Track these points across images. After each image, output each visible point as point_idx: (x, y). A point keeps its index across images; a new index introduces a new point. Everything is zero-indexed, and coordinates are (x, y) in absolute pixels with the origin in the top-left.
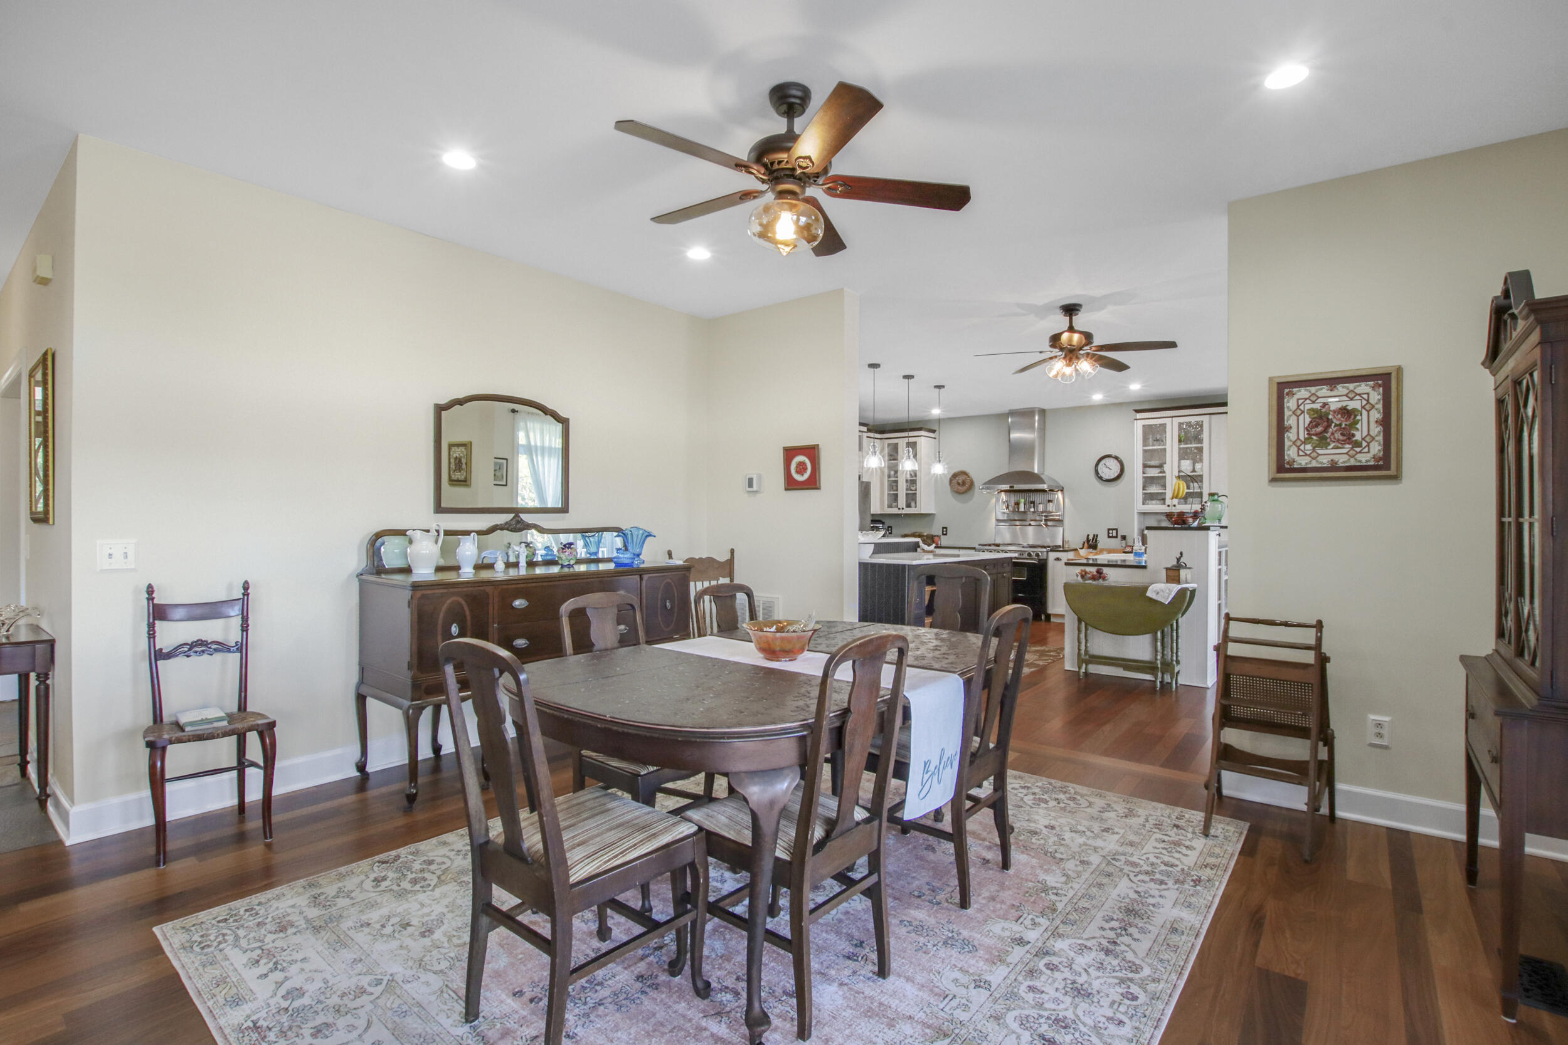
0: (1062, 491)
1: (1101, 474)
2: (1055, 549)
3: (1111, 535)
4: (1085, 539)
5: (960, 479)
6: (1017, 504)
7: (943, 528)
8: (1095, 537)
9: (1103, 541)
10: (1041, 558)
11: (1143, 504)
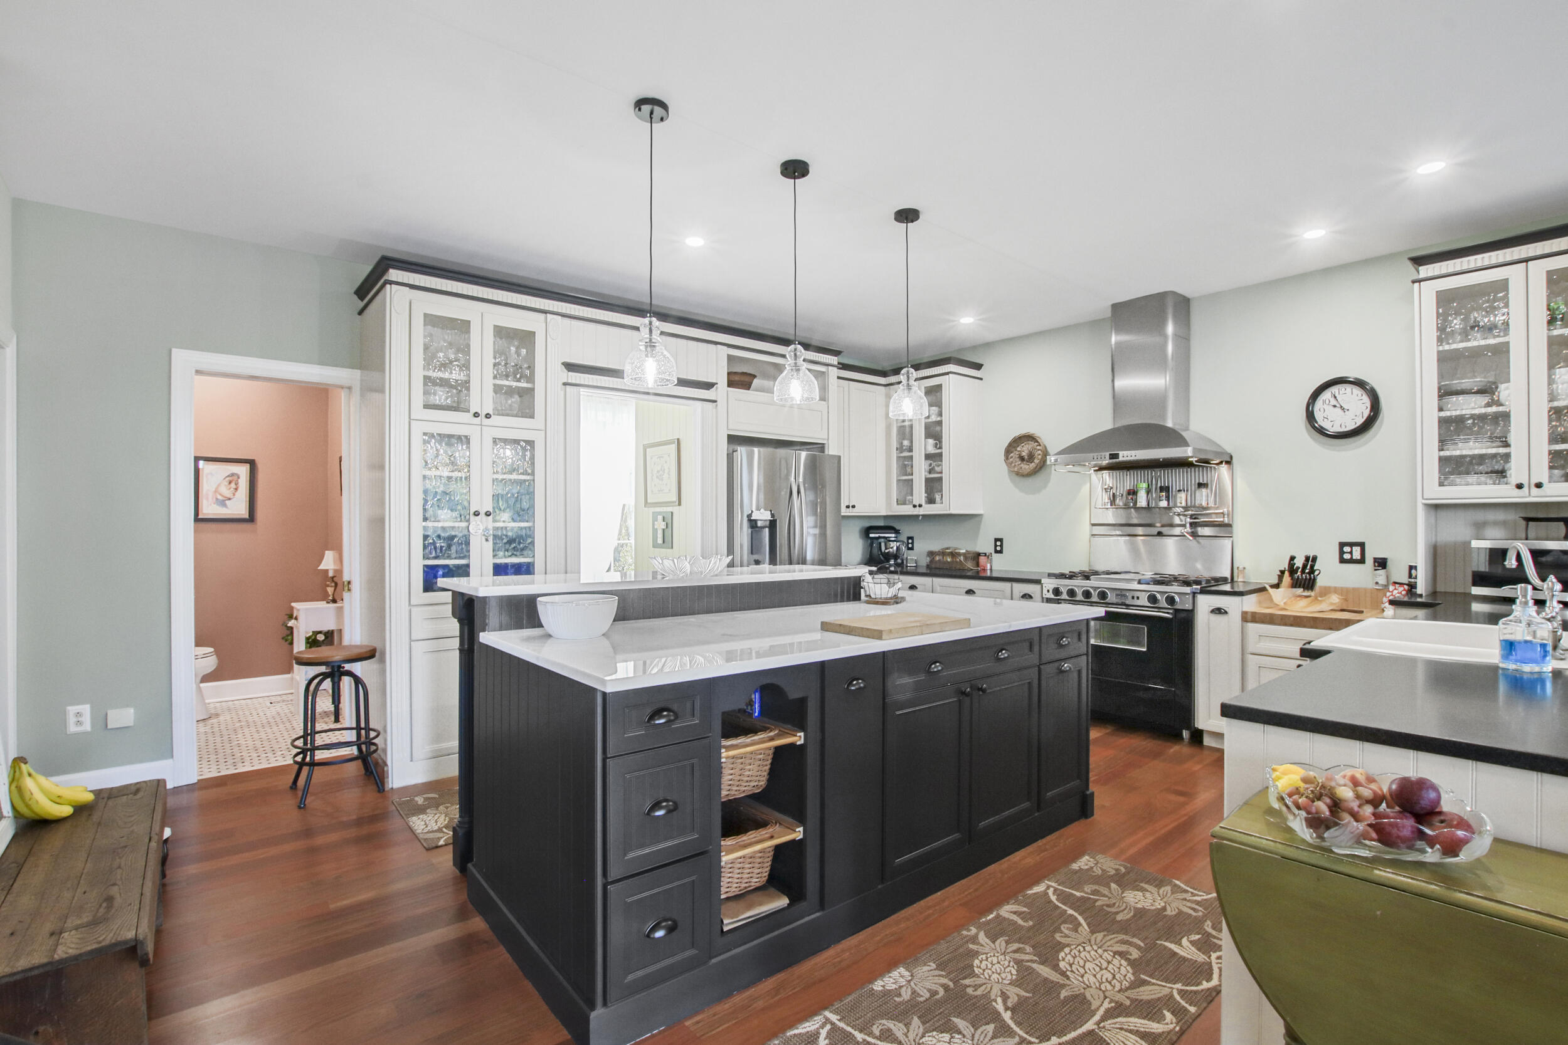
0: (1228, 463)
1: (1321, 421)
2: (1210, 586)
3: (1347, 556)
4: (1285, 565)
5: (1025, 449)
6: (1133, 493)
7: (996, 540)
8: (1310, 561)
9: (1330, 572)
10: (1178, 607)
11: (1441, 484)
